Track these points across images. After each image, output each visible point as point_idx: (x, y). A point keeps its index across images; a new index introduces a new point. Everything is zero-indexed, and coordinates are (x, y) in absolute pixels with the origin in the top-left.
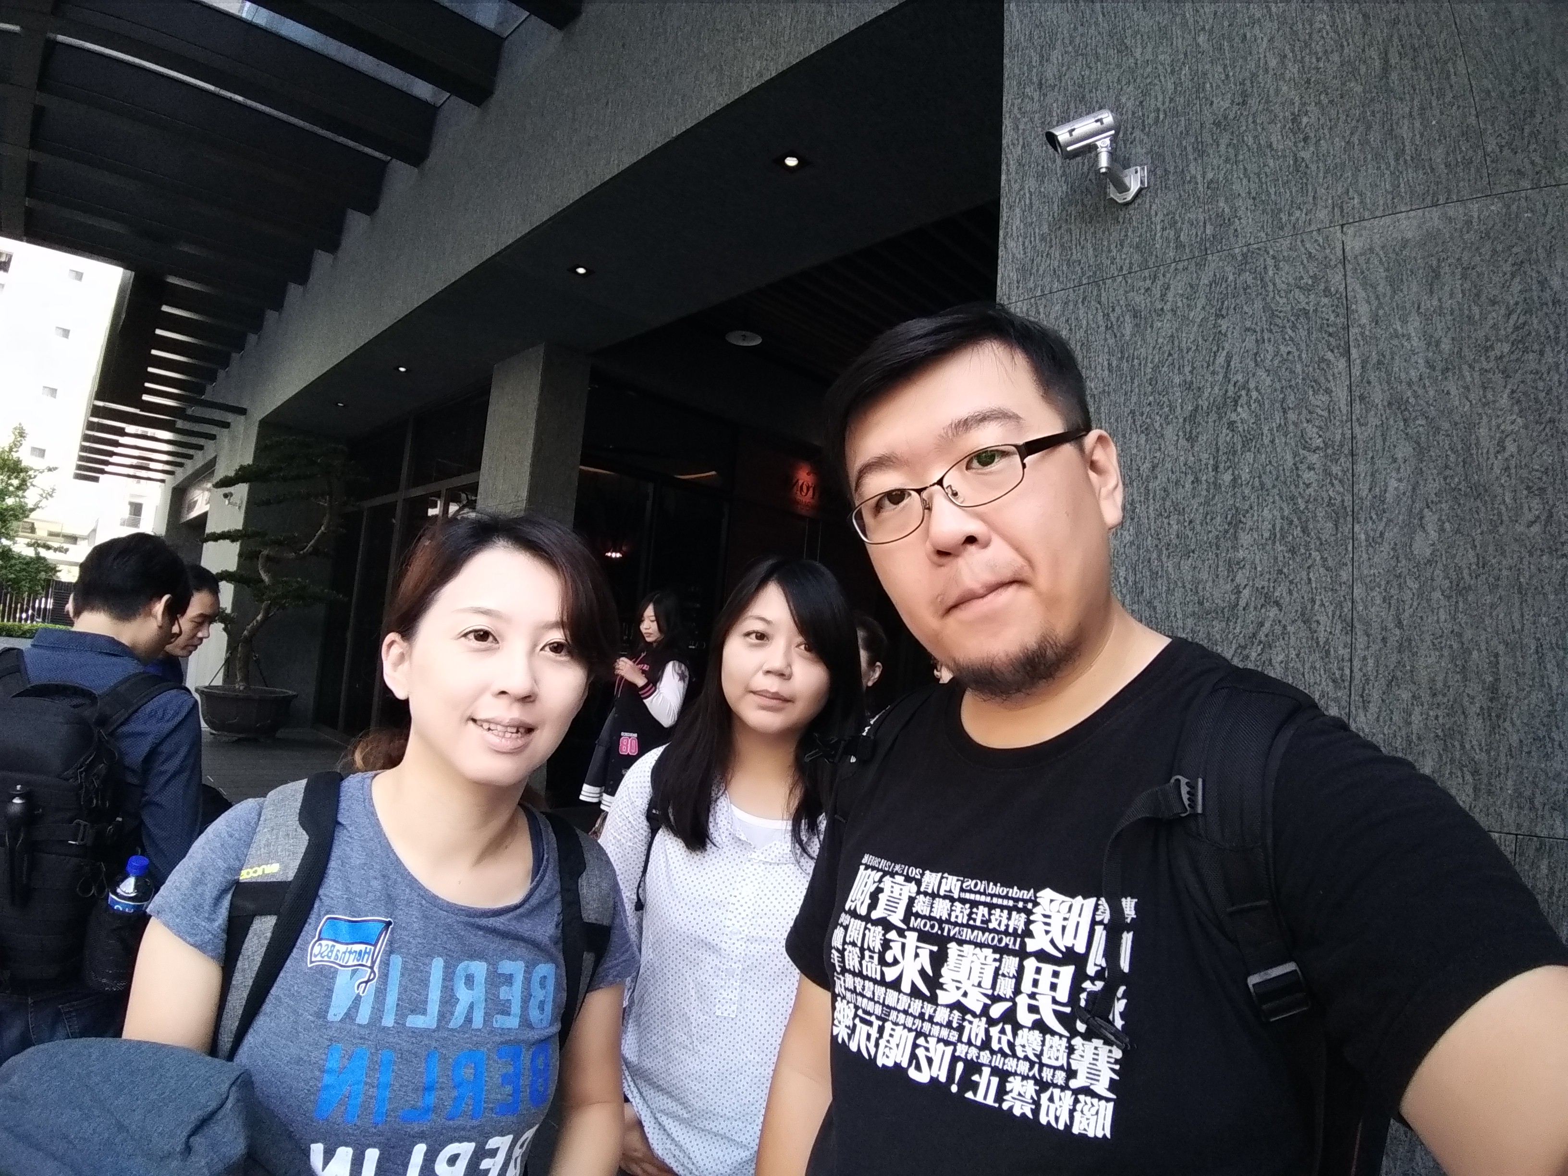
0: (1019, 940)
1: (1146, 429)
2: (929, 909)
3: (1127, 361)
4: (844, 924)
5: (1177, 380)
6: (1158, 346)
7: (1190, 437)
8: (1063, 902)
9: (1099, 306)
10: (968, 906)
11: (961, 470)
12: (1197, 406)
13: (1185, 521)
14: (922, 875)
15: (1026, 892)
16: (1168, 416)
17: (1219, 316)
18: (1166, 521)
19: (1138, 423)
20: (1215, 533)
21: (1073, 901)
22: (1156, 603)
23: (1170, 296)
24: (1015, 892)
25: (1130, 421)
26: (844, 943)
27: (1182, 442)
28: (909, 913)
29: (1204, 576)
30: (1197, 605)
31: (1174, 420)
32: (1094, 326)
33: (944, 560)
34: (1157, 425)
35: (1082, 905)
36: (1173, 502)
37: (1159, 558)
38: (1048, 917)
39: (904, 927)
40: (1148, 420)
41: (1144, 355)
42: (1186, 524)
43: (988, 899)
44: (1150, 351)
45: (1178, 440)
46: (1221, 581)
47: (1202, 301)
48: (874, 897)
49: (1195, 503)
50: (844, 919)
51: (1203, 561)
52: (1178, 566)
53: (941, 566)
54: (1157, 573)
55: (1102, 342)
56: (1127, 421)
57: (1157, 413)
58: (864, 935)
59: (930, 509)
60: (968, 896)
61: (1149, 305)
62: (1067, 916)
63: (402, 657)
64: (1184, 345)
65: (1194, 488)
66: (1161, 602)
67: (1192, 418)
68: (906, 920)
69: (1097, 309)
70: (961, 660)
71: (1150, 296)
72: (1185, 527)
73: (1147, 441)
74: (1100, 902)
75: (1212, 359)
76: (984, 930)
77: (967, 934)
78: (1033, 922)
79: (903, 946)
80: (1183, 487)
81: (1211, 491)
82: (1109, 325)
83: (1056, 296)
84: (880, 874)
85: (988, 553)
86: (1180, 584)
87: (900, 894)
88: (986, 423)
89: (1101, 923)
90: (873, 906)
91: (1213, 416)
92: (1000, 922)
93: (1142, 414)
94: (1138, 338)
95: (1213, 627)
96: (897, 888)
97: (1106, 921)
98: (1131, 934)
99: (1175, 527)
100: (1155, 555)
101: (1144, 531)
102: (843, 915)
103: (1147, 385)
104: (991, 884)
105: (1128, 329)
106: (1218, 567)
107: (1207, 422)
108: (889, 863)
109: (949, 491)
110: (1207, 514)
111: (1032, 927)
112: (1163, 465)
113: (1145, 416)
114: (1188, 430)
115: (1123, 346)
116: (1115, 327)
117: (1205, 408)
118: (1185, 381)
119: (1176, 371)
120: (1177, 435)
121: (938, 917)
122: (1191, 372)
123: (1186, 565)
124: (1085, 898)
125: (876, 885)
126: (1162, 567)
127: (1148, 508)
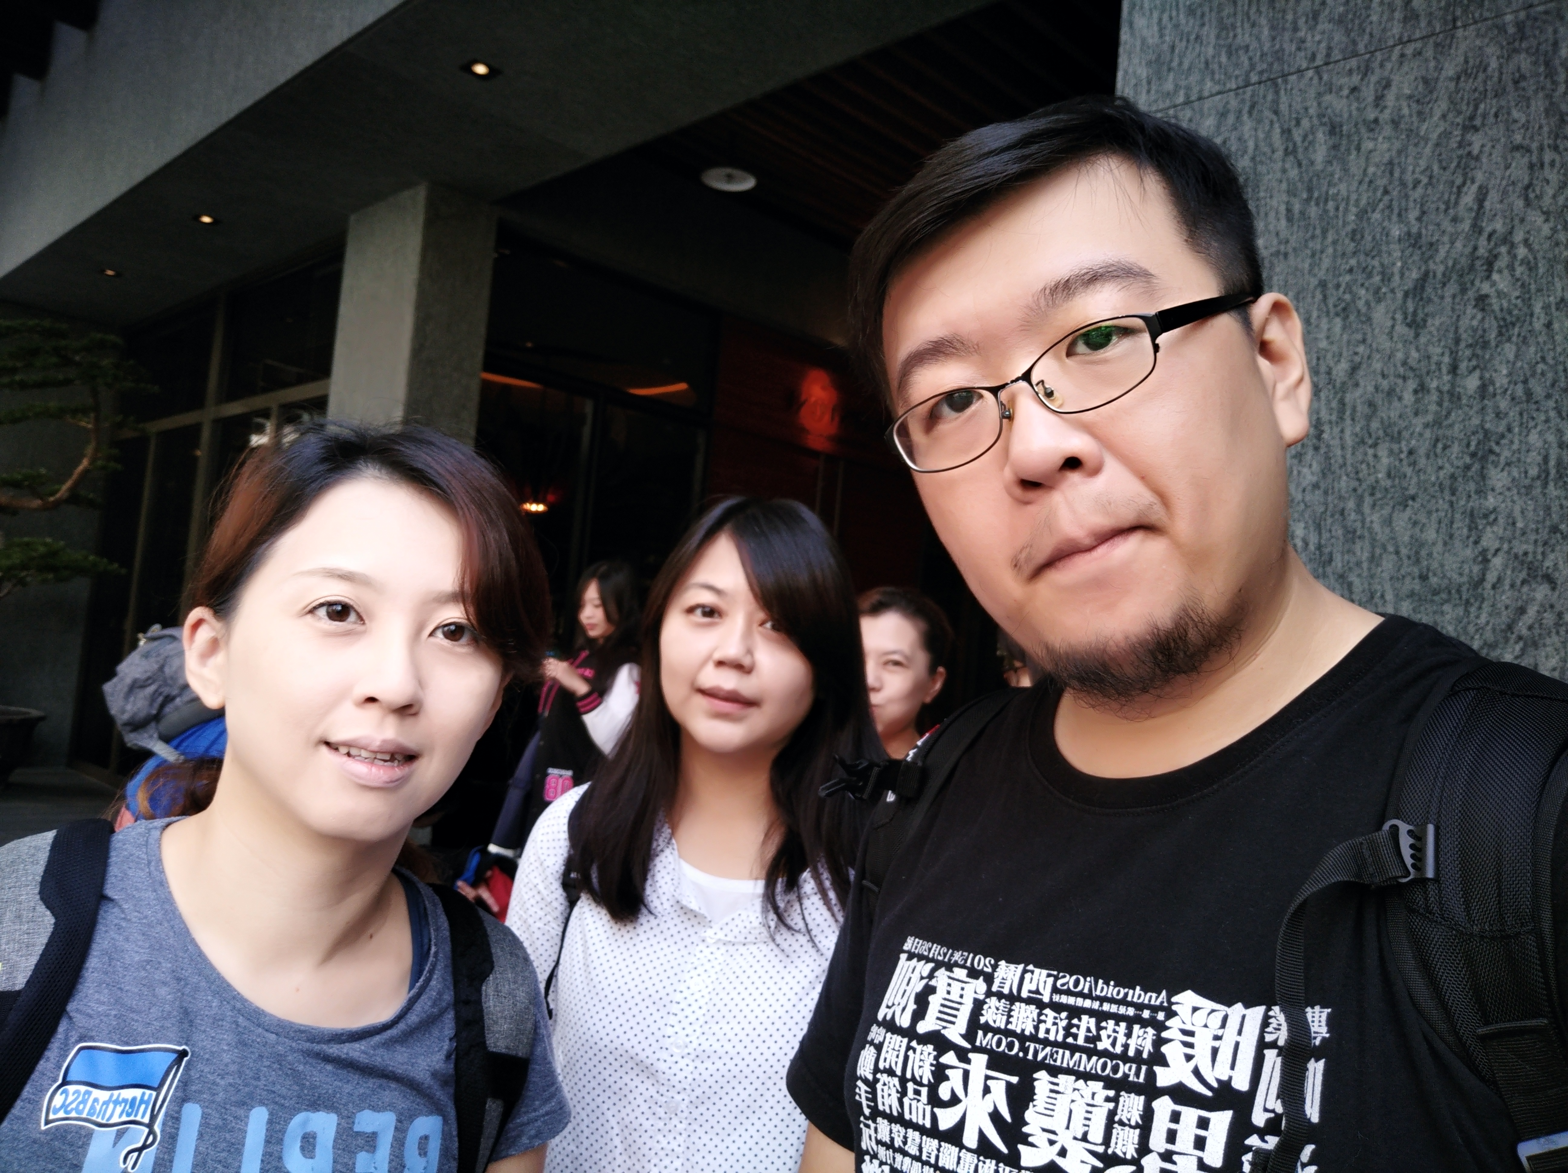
0: (1144, 1068)
1: (1344, 309)
2: (1005, 1018)
3: (1317, 204)
4: (876, 1041)
5: (1396, 232)
6: (1367, 179)
7: (1414, 321)
8: (1213, 1011)
9: (1275, 118)
10: (1064, 1015)
11: (1058, 358)
12: (1426, 274)
13: (1401, 452)
14: (995, 967)
15: (1154, 995)
16: (1379, 288)
17: (1470, 127)
18: (1371, 452)
19: (1331, 302)
20: (1448, 469)
21: (1230, 1011)
22: (1352, 578)
23: (1390, 99)
24: (1137, 994)
25: (1319, 296)
26: (876, 1070)
27: (1401, 329)
28: (975, 1025)
29: (1430, 535)
30: (1417, 581)
31: (1389, 295)
32: (1266, 149)
33: (1031, 495)
34: (1361, 304)
35: (1244, 1017)
36: (1382, 422)
37: (1359, 510)
38: (1191, 1034)
39: (967, 1045)
40: (1347, 297)
41: (1344, 193)
42: (1403, 456)
43: (1096, 1005)
44: (1354, 187)
45: (1393, 326)
46: (1458, 544)
47: (1443, 105)
48: (922, 1000)
49: (1418, 423)
50: (876, 1033)
51: (1429, 513)
52: (1388, 522)
53: (1027, 503)
54: (1355, 532)
55: (1279, 175)
56: (1313, 297)
57: (1362, 285)
58: (906, 1058)
59: (1010, 418)
60: (1064, 999)
61: (1354, 113)
62: (1220, 1033)
63: (214, 645)
64: (1409, 178)
65: (1417, 401)
66: (1359, 576)
67: (1418, 290)
68: (969, 1037)
69: (1272, 122)
70: (1058, 646)
71: (1358, 99)
72: (1401, 460)
73: (1344, 328)
74: (1271, 1013)
75: (1453, 197)
76: (1091, 1053)
77: (1064, 1058)
78: (1168, 1041)
79: (966, 1074)
80: (1400, 399)
81: (1446, 404)
82: (1291, 148)
83: (1207, 104)
84: (931, 965)
85: (1099, 483)
86: (1391, 549)
87: (961, 996)
88: (1098, 286)
89: (1273, 1045)
90: (919, 1014)
91: (1452, 288)
92: (1115, 1039)
93: (1338, 286)
94: (1336, 168)
95: (1442, 613)
96: (956, 987)
97: (1281, 1043)
98: (1321, 1064)
99: (1385, 461)
100: (1351, 504)
101: (1335, 467)
102: (874, 1028)
103: (1347, 241)
104: (1101, 981)
105: (1320, 155)
106: (1452, 523)
107: (1442, 298)
108: (944, 949)
109: (1040, 389)
110: (1437, 440)
111: (1164, 1049)
112: (1370, 366)
113: (1342, 289)
114: (1411, 309)
115: (1311, 180)
116: (1300, 150)
117: (1439, 275)
118: (1409, 234)
119: (1395, 218)
120: (1393, 319)
121: (1019, 1031)
122: (1419, 219)
123: (1401, 520)
124: (1247, 1006)
125: (924, 982)
126: (1363, 522)
127: (1342, 431)
